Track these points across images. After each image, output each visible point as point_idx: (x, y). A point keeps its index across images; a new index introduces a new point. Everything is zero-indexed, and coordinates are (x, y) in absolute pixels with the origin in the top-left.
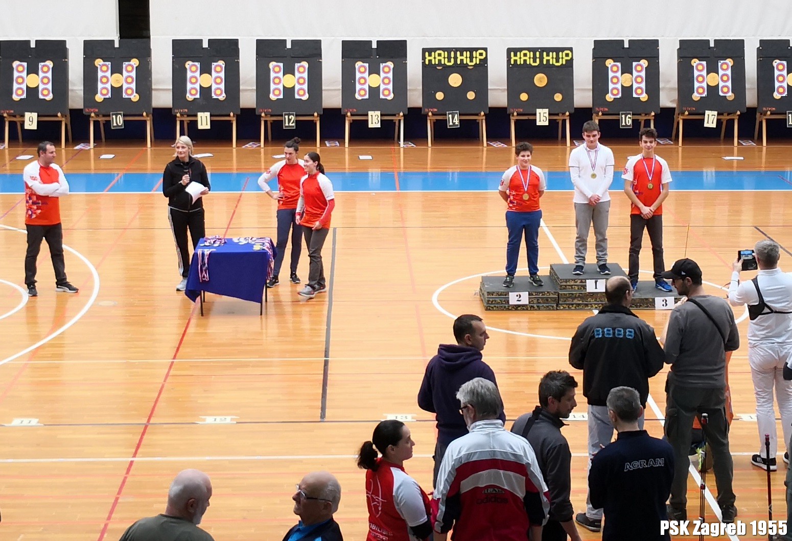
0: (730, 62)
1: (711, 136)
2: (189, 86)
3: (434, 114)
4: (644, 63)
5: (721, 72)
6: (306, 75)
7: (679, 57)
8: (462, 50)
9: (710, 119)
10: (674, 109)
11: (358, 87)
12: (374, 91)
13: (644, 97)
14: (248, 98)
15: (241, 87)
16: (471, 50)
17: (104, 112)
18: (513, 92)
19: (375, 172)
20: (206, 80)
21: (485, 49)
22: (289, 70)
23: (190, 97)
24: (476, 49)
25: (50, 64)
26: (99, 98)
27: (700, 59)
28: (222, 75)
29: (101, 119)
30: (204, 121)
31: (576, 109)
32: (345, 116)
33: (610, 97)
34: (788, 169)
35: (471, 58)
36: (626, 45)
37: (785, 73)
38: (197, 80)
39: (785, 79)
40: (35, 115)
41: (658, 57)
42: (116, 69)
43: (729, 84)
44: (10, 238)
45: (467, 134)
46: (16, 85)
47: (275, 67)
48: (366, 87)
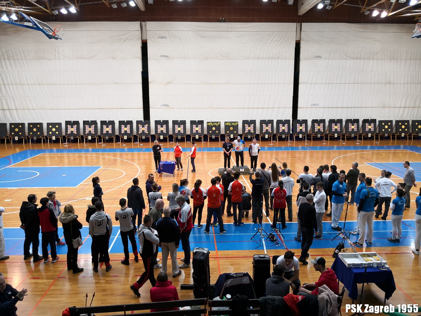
0: (270, 124)
1: (267, 140)
2: (158, 130)
3: (209, 136)
4: (253, 125)
5: (269, 127)
6: (183, 128)
7: (260, 124)
8: (215, 122)
9: (267, 136)
10: (259, 134)
11: (194, 130)
12: (197, 131)
13: (253, 132)
14: (171, 133)
15: (169, 130)
16: (217, 122)
18: (226, 131)
20: (162, 129)
21: (220, 122)
22: (179, 127)
23: (159, 132)
24: (218, 122)
25: (129, 125)
26: (140, 133)
27: (264, 124)
28: (165, 128)
29: (140, 137)
30: (162, 137)
32: (191, 136)
33: (246, 132)
34: (282, 146)
35: (217, 124)
36: (249, 121)
37: (282, 127)
38: (160, 129)
39: (282, 128)
40: (126, 136)
41: (256, 124)
42: (143, 127)
43: (270, 129)
44: (122, 162)
45: (216, 140)
46: (122, 130)
47: (176, 126)
48: (195, 130)
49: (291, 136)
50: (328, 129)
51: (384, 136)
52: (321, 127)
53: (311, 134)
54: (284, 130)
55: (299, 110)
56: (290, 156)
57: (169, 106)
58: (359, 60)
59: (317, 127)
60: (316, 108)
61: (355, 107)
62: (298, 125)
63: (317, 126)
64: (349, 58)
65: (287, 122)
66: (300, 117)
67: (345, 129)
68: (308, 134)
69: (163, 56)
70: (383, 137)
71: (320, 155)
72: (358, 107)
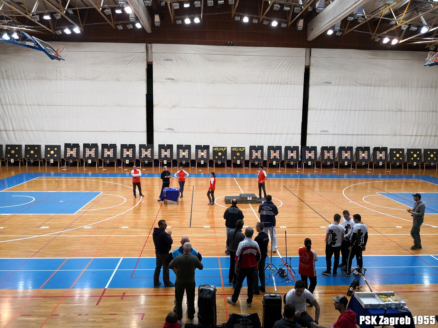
0: (279, 151)
1: (274, 167)
2: (162, 154)
3: (215, 161)
4: (260, 151)
5: (277, 153)
6: (187, 152)
7: (268, 150)
8: (221, 147)
9: (274, 163)
10: (266, 161)
11: (199, 155)
12: (202, 156)
13: (260, 158)
14: (175, 157)
15: (173, 155)
16: (223, 147)
17: (144, 160)
18: (232, 157)
19: (202, 174)
20: (166, 153)
21: (226, 147)
22: (184, 151)
23: (162, 157)
24: (225, 147)
25: (132, 149)
26: (142, 157)
27: (272, 150)
28: (169, 152)
29: (143, 161)
30: (165, 162)
31: (246, 161)
32: (196, 161)
33: (253, 158)
34: (291, 174)
35: (223, 149)
36: (257, 147)
37: (290, 153)
38: (164, 153)
39: (290, 155)
40: (128, 160)
41: (263, 150)
42: (146, 151)
43: (278, 155)
44: (123, 187)
45: (222, 165)
46: (124, 154)
47: (181, 151)
48: (201, 155)
49: (300, 163)
50: (338, 156)
51: (396, 164)
52: (331, 155)
53: (320, 161)
54: (292, 157)
55: (308, 137)
56: (298, 185)
57: (174, 130)
58: (369, 87)
59: (326, 155)
60: (326, 134)
61: (365, 135)
62: (307, 152)
63: (327, 153)
64: (359, 85)
65: (296, 148)
66: (309, 144)
67: (355, 156)
68: (318, 161)
69: (169, 79)
70: (394, 165)
71: (330, 184)
72: (369, 135)
